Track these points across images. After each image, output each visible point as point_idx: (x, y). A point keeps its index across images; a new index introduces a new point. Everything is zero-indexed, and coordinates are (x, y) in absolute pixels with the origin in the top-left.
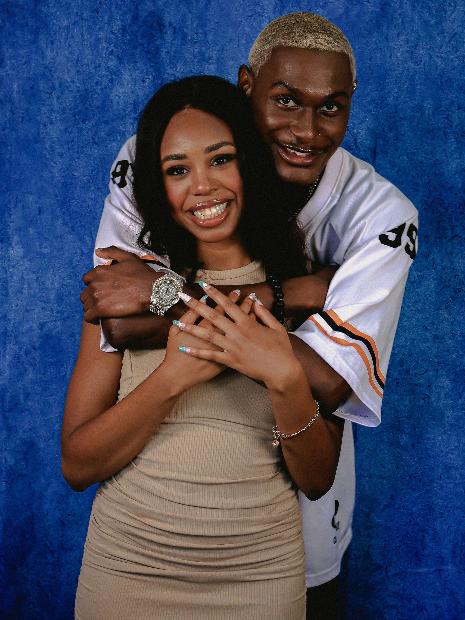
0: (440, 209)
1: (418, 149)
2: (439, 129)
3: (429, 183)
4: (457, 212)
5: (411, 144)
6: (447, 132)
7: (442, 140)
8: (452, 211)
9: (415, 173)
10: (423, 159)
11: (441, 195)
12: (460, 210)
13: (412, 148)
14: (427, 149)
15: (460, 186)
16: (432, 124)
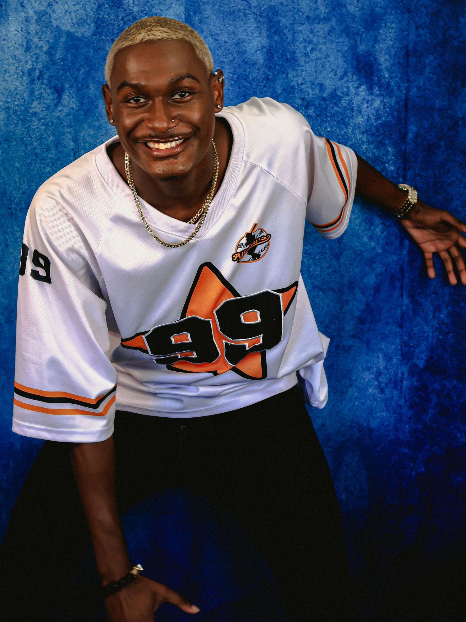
0: (245, 84)
1: (222, 30)
2: (239, 10)
3: (233, 60)
4: (261, 86)
5: (215, 26)
6: (247, 13)
7: (242, 20)
8: (257, 85)
9: (220, 52)
10: (226, 39)
11: (245, 71)
12: (263, 84)
13: (216, 29)
14: (229, 30)
15: (262, 61)
16: (232, 7)
